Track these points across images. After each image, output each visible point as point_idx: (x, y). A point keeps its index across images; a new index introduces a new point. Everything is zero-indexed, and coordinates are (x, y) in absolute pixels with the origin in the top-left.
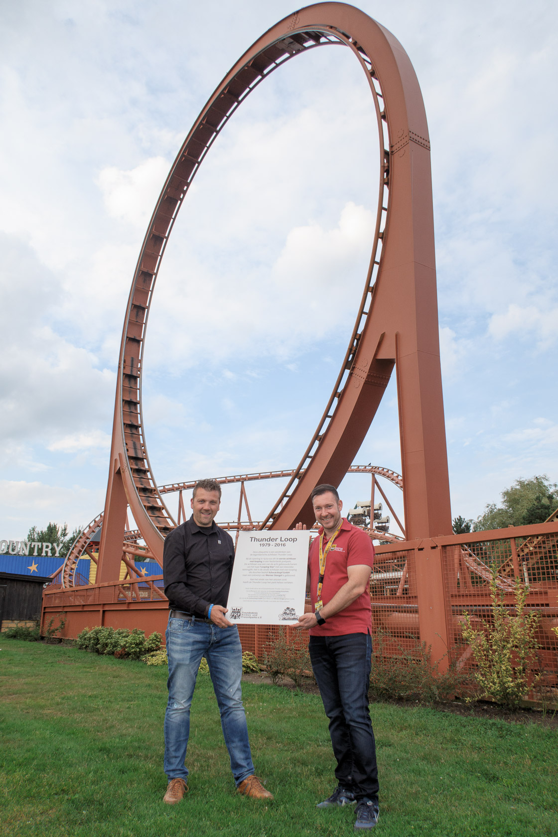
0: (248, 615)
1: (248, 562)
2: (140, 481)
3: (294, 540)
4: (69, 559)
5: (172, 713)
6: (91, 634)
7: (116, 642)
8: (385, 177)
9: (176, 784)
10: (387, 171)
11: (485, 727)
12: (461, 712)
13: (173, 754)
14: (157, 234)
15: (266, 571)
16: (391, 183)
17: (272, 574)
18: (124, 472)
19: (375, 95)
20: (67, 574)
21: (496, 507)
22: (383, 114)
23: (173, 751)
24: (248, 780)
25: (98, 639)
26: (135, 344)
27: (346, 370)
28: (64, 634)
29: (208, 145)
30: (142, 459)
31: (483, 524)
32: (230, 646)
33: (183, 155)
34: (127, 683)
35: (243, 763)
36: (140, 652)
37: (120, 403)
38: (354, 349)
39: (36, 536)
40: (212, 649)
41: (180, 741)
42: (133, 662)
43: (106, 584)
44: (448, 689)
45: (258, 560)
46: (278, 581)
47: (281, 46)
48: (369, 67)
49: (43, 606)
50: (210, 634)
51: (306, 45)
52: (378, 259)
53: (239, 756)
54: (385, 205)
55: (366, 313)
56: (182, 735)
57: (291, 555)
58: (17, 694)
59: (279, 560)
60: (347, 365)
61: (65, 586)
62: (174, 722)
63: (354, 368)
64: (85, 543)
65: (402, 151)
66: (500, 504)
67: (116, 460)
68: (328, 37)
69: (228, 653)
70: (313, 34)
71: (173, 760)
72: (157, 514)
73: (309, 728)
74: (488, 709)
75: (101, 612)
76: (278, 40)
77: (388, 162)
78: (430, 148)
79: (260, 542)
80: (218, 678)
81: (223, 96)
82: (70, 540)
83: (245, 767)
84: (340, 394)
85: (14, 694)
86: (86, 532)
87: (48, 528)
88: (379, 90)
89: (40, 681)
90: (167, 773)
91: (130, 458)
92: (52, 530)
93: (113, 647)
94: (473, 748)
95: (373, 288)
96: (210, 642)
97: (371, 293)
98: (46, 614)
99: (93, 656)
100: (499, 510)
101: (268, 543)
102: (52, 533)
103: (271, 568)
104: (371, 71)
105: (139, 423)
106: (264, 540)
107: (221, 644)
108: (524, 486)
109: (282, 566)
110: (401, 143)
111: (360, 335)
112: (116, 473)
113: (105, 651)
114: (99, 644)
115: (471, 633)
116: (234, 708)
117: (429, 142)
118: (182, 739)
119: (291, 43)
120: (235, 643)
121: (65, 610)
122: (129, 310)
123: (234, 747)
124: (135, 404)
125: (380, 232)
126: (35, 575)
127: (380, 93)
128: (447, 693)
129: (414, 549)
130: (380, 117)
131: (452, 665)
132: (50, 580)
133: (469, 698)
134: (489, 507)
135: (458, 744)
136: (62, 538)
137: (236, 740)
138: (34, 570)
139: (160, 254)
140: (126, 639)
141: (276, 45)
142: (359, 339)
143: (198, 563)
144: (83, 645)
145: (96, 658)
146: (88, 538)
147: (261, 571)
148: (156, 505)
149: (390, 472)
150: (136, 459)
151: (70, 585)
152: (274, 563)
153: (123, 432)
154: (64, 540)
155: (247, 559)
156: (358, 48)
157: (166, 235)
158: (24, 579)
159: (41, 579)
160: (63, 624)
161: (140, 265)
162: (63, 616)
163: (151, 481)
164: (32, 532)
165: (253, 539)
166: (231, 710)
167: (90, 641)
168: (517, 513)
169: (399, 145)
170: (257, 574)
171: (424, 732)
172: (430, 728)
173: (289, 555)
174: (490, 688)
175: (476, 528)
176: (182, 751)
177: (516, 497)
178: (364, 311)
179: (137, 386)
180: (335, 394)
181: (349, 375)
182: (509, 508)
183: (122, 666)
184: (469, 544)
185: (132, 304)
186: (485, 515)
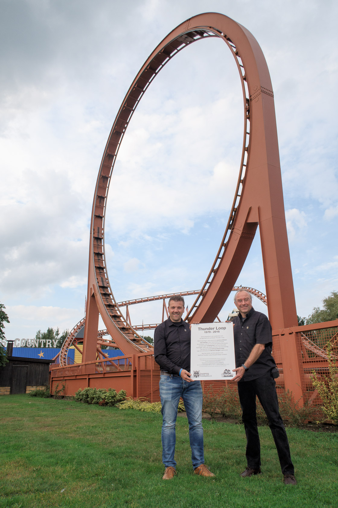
0: (204, 375)
1: (199, 343)
2: (107, 301)
3: (224, 328)
4: (63, 349)
5: (165, 428)
6: (83, 392)
7: (99, 397)
8: (247, 114)
9: (169, 470)
10: (249, 111)
11: (330, 437)
12: (313, 430)
13: (167, 452)
14: (110, 153)
15: (210, 348)
16: (251, 118)
17: (214, 350)
18: (96, 295)
19: (239, 66)
20: (62, 358)
21: (319, 309)
22: (244, 77)
23: (167, 450)
24: (200, 467)
25: (88, 395)
26: (99, 220)
27: (229, 230)
28: (65, 393)
29: (138, 100)
30: (107, 288)
31: (312, 320)
32: (194, 391)
33: (124, 106)
34: (111, 419)
35: (198, 458)
36: (114, 401)
37: (92, 255)
38: (233, 217)
39: (41, 336)
40: (185, 392)
41: (170, 445)
42: (111, 407)
43: (90, 362)
44: (305, 416)
45: (205, 342)
46: (218, 354)
47: (180, 40)
48: (235, 50)
49: (51, 377)
50: (182, 383)
51: (195, 38)
52: (245, 163)
53: (197, 453)
54: (248, 131)
55: (239, 196)
56: (171, 442)
57: (224, 338)
58: (49, 426)
59: (217, 341)
60: (230, 227)
61: (61, 365)
62: (166, 434)
63: (233, 229)
64: (72, 339)
65: (257, 99)
66: (322, 307)
67: (91, 288)
68: (208, 33)
69: (194, 395)
70: (199, 32)
71: (167, 456)
72: (118, 320)
73: (226, 440)
74: (329, 428)
75: (88, 379)
76: (178, 36)
77: (249, 105)
78: (273, 96)
79: (204, 331)
80: (188, 408)
81: (146, 70)
82: (61, 338)
83: (199, 460)
84: (226, 245)
85: (47, 426)
86: (72, 332)
87: (48, 331)
88: (241, 63)
89: (60, 419)
90: (164, 463)
91: (100, 287)
92: (50, 332)
93: (98, 399)
94: (324, 449)
95: (243, 180)
96: (183, 388)
97: (242, 184)
98: (53, 382)
99: (86, 405)
100: (322, 311)
101: (209, 331)
102: (50, 334)
103: (213, 346)
104: (236, 52)
105: (104, 266)
106: (207, 329)
107: (189, 389)
108: (337, 295)
109: (220, 344)
110: (256, 94)
111: (236, 209)
112: (92, 296)
113: (93, 402)
114: (89, 398)
115: (317, 383)
116: (197, 427)
117: (273, 92)
118: (171, 444)
119: (186, 38)
120: (197, 389)
121: (64, 379)
122: (95, 199)
123: (194, 448)
124: (101, 255)
125: (246, 147)
126: (42, 359)
127: (242, 65)
128: (305, 419)
129: (278, 335)
130: (242, 79)
131: (306, 403)
132: (54, 361)
133: (318, 421)
134: (315, 310)
135: (315, 447)
136: (56, 336)
137: (196, 444)
138: (42, 356)
139: (112, 165)
140: (105, 394)
141: (178, 39)
142: (235, 211)
143: (173, 342)
144: (79, 399)
145: (88, 406)
146: (74, 336)
147: (207, 348)
148: (116, 315)
149: (254, 290)
150: (104, 288)
151: (64, 365)
152: (214, 343)
153: (95, 272)
154: (57, 338)
155: (198, 341)
156: (227, 39)
157: (116, 154)
158: (38, 361)
159: (48, 361)
160: (64, 387)
161: (101, 172)
162: (64, 382)
163: (113, 300)
164: (38, 333)
165: (200, 329)
166: (195, 428)
167: (83, 397)
168: (333, 313)
169: (255, 95)
170: (206, 350)
171: (294, 441)
172: (297, 439)
173: (222, 338)
174: (331, 415)
175: (308, 322)
176: (172, 451)
177: (332, 302)
178: (238, 194)
179: (102, 244)
180: (223, 244)
181: (231, 233)
182: (328, 309)
183: (104, 410)
184: (304, 332)
185: (97, 196)
186: (313, 314)
